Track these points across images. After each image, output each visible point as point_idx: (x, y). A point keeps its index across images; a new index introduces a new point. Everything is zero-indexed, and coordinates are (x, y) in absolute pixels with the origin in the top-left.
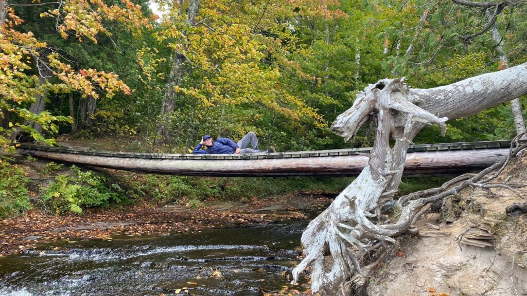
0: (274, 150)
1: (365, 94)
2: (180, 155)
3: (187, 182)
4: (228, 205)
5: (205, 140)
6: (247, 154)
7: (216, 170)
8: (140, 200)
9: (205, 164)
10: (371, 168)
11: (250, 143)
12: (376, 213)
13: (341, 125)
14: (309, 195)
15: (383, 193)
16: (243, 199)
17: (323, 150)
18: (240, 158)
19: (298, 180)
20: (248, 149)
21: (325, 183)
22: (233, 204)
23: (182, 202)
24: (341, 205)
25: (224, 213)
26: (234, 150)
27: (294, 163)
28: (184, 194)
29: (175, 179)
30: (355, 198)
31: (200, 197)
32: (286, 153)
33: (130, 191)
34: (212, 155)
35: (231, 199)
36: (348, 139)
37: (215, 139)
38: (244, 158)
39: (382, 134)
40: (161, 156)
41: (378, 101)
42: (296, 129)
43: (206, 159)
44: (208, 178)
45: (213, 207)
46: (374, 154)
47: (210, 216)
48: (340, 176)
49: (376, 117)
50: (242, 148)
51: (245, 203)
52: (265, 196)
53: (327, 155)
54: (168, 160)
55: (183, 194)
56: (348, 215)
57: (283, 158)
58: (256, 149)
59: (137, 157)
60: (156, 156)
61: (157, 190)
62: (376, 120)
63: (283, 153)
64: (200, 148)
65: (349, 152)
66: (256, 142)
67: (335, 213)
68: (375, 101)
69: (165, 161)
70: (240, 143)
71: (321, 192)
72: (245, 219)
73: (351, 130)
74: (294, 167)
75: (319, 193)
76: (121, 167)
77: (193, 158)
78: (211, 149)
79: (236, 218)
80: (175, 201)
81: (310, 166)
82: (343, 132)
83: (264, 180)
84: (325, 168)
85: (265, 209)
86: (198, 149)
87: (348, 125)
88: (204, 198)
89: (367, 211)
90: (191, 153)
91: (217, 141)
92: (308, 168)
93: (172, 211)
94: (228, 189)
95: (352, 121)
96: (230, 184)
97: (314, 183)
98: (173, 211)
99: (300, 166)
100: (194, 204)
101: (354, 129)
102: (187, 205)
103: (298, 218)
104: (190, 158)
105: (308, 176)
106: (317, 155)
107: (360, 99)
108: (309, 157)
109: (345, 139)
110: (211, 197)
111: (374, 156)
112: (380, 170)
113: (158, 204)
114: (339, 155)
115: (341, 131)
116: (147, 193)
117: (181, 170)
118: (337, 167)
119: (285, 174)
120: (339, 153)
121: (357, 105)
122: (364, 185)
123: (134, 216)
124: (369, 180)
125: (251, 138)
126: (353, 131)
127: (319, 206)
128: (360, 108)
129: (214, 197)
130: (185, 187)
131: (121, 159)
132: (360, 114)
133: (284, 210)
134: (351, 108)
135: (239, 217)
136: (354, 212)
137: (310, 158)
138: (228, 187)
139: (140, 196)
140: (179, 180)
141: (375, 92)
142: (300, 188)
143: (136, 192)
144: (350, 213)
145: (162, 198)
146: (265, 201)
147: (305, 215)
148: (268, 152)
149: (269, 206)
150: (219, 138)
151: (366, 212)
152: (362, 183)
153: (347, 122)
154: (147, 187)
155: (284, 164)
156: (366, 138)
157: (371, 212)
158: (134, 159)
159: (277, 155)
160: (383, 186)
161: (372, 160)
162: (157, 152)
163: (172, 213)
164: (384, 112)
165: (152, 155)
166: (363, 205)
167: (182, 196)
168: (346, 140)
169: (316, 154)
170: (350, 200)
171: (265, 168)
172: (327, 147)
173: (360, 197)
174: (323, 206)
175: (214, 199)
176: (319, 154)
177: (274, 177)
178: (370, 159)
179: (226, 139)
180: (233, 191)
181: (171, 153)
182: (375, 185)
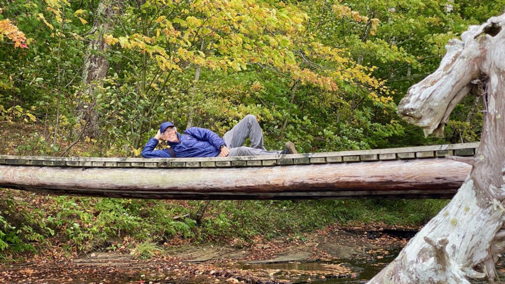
0: (293, 148)
1: (463, 45)
2: (118, 160)
3: (132, 209)
4: (208, 253)
5: (163, 131)
6: (243, 158)
7: (184, 187)
8: (45, 244)
9: (165, 176)
10: (476, 185)
11: (248, 137)
12: (485, 270)
13: (417, 105)
14: (361, 232)
15: (499, 231)
16: (236, 240)
17: (385, 147)
18: (229, 164)
19: (340, 205)
20: (244, 148)
21: (390, 210)
22: (218, 250)
23: (123, 247)
24: (419, 255)
25: (201, 268)
26: (218, 151)
27: (331, 173)
28: (126, 231)
29: (109, 204)
30: (444, 242)
31: (155, 237)
32: (315, 155)
33: (25, 228)
34: (178, 160)
35: (214, 242)
36: (431, 131)
37: (182, 129)
38: (237, 164)
39: (495, 120)
40: (84, 163)
41: (488, 57)
42: (334, 108)
43: (167, 167)
44: (172, 203)
45: (180, 256)
46: (482, 158)
47: (173, 274)
48: (418, 197)
49: (484, 88)
50: (234, 145)
51: (240, 248)
52: (278, 235)
53: (394, 157)
54: (95, 170)
55: (124, 232)
56: (431, 274)
57: (310, 164)
58: (259, 147)
59: (38, 164)
60: (74, 163)
61: (77, 225)
62: (483, 93)
63: (311, 155)
64: (155, 146)
65: (435, 152)
66: (259, 135)
67: (408, 271)
68: (482, 58)
69: (90, 171)
70: (228, 137)
71: (382, 226)
72: (239, 279)
73: (436, 114)
74: (331, 180)
75: (379, 228)
76: (10, 183)
77: (142, 165)
78: (175, 149)
79: (223, 276)
80: (110, 245)
81: (361, 179)
82: (420, 118)
83: (275, 204)
84: (390, 182)
85: (277, 260)
86: (152, 148)
87: (431, 104)
88: (164, 238)
89: (468, 266)
90: (139, 156)
91: (186, 133)
92: (358, 182)
93: (104, 265)
94: (207, 221)
95: (437, 96)
96: (212, 214)
97: (370, 209)
98: (106, 265)
99: (342, 179)
100: (145, 251)
101: (442, 112)
102: (133, 252)
103: (339, 277)
104: (136, 165)
105: (358, 197)
106: (375, 158)
107: (453, 54)
108: (360, 161)
109: (424, 130)
110: (176, 237)
111: (481, 163)
112: (492, 188)
113: (78, 251)
114: (415, 158)
115: (418, 116)
116: (57, 230)
117: (120, 188)
118: (413, 180)
119: (314, 194)
120: (415, 153)
121: (448, 66)
122: (463, 218)
123: (34, 275)
124: (471, 207)
125: (249, 127)
126: (440, 116)
127: (378, 254)
128: (454, 73)
129: (183, 237)
130: (128, 219)
131: (9, 167)
132: (453, 83)
133: (313, 262)
134: (437, 72)
135: (228, 275)
136: (444, 270)
137: (361, 163)
138: (207, 218)
139: (45, 237)
140: (117, 206)
141: (481, 42)
142: (342, 220)
143: (37, 228)
144: (436, 271)
145: (86, 239)
146: (277, 244)
147: (353, 271)
148: (283, 153)
149: (286, 254)
150: (190, 128)
151: (467, 269)
152: (459, 214)
153: (429, 99)
154: (58, 220)
155: (311, 176)
156: (468, 123)
157: (477, 268)
158: (33, 168)
159: (299, 159)
160: (499, 220)
161: (476, 171)
162: (75, 154)
163: (104, 268)
164: (499, 79)
165: (67, 159)
166: (461, 255)
167: (123, 236)
168: (427, 133)
169: (373, 155)
170: (435, 247)
171: (276, 182)
172: (394, 141)
173: (454, 239)
174: (386, 253)
175: (181, 241)
176: (378, 155)
177: (294, 199)
178: (474, 167)
179: (201, 129)
180: (218, 225)
181: (101, 156)
182: (482, 216)
